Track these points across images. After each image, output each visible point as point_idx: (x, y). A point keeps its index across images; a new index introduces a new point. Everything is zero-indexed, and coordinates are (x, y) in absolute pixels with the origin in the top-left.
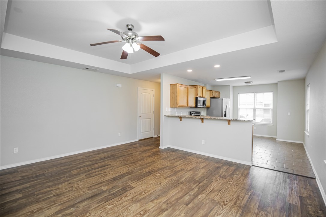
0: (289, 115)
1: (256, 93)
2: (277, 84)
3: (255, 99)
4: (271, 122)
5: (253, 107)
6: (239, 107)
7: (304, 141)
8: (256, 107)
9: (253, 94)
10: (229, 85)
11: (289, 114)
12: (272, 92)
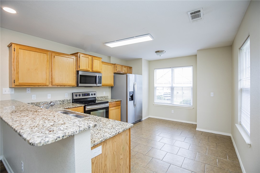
0: (211, 96)
1: (173, 69)
2: (196, 55)
3: (172, 76)
4: (192, 104)
5: (171, 86)
6: (155, 85)
7: (232, 133)
8: (174, 85)
9: (169, 70)
10: (141, 59)
11: (212, 94)
12: (192, 67)
